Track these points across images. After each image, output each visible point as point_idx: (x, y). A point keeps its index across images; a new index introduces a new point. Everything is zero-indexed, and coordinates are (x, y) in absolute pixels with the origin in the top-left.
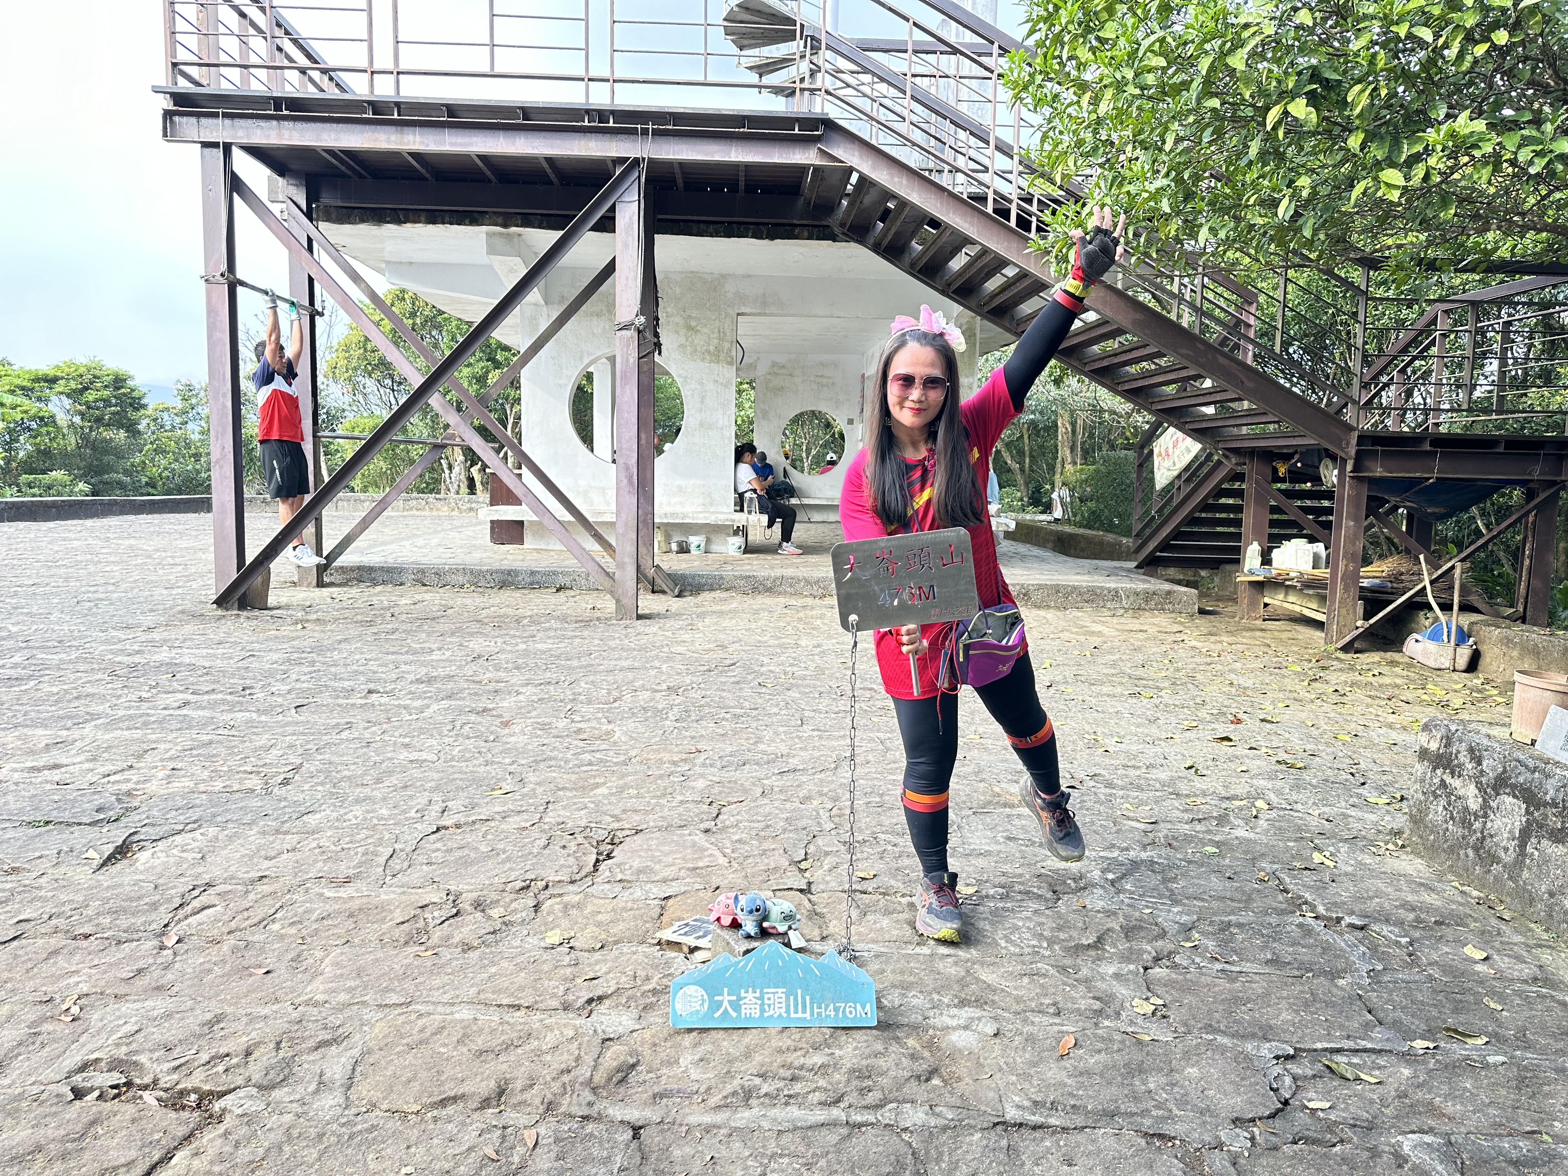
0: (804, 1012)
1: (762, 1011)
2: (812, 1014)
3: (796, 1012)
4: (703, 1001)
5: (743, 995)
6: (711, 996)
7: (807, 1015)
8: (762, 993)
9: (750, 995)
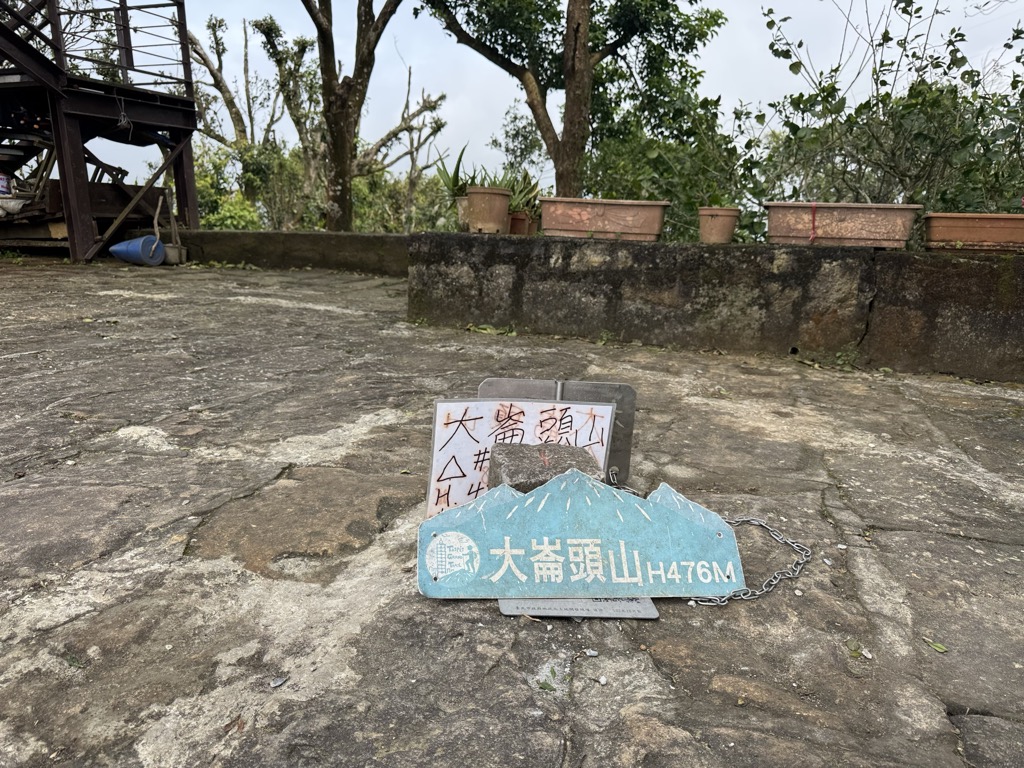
0: (633, 574)
1: (567, 572)
2: (645, 578)
3: (620, 574)
4: (472, 556)
5: (535, 547)
6: (485, 550)
7: (638, 579)
8: (564, 544)
9: (547, 548)
